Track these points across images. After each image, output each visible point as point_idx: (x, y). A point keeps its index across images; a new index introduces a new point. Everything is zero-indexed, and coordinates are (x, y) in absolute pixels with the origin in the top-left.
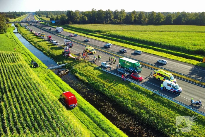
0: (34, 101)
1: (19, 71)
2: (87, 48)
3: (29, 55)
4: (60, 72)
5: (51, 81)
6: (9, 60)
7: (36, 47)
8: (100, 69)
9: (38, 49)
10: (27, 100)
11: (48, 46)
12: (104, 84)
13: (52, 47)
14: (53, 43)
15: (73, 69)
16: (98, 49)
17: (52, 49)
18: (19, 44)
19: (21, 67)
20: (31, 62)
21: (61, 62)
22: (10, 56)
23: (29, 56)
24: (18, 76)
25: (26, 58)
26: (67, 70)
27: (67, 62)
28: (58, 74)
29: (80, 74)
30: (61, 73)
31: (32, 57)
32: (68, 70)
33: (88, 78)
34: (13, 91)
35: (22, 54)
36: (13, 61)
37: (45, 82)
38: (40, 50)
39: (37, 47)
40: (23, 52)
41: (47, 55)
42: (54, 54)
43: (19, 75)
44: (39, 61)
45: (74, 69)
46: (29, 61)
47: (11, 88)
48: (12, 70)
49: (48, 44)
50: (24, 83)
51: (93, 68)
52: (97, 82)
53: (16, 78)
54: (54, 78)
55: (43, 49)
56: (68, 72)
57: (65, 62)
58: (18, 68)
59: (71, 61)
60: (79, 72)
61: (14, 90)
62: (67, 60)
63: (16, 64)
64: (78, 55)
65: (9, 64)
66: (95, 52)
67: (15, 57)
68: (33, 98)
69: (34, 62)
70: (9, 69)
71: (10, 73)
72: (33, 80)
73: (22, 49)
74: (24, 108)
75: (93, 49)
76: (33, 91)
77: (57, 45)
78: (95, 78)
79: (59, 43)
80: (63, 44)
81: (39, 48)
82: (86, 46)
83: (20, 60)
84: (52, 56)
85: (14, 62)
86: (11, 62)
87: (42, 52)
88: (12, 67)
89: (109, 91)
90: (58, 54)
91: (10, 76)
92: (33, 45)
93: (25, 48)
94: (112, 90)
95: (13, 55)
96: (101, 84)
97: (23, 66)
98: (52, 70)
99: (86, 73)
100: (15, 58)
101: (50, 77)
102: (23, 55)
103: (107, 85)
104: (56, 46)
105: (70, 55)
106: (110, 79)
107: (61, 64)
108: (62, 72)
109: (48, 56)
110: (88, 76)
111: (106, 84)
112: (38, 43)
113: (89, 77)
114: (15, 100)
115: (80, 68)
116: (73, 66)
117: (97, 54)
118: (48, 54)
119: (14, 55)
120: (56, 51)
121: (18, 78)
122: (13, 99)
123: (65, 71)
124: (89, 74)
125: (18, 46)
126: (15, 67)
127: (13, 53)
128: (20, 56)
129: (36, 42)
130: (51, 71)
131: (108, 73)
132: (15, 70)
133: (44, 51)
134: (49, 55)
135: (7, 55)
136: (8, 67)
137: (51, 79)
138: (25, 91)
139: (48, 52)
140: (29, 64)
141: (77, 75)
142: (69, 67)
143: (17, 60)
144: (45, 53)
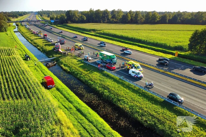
1: (12, 62)
2: (76, 44)
3: (24, 50)
4: (48, 64)
5: (39, 70)
6: (5, 53)
7: (32, 44)
8: (83, 61)
9: (33, 45)
11: (42, 43)
12: (82, 72)
13: (46, 43)
14: (48, 40)
15: (60, 62)
17: (46, 45)
18: (17, 41)
19: (14, 59)
20: (24, 56)
21: (51, 56)
22: (6, 51)
23: (24, 52)
25: (21, 53)
26: (54, 62)
27: (56, 56)
29: (65, 65)
30: (49, 65)
31: (26, 52)
32: (56, 62)
33: (70, 68)
35: (18, 50)
36: (8, 55)
37: (33, 71)
38: (35, 46)
39: (33, 44)
40: (20, 48)
41: (40, 51)
42: (47, 49)
43: (12, 64)
44: (32, 55)
45: (61, 61)
46: (23, 55)
47: (3, 73)
48: (6, 62)
49: (43, 42)
50: (14, 70)
51: (77, 60)
52: (77, 71)
54: (42, 68)
55: (38, 46)
56: (56, 64)
57: (55, 56)
58: (12, 60)
59: (60, 55)
60: (64, 63)
62: (56, 55)
63: (10, 57)
65: (4, 57)
66: (82, 48)
67: (11, 51)
69: (27, 56)
70: (4, 60)
71: (4, 63)
72: (22, 68)
73: (18, 45)
75: (81, 45)
76: (21, 76)
77: (51, 42)
78: (76, 68)
79: (53, 40)
80: (56, 41)
81: (34, 45)
82: (76, 42)
83: (15, 54)
84: (44, 51)
85: (10, 55)
86: (7, 55)
88: (7, 59)
89: (85, 77)
90: (49, 50)
91: (4, 65)
92: (29, 42)
93: (22, 44)
94: (87, 76)
95: (9, 50)
96: (80, 73)
97: (16, 58)
98: (42, 62)
99: (69, 64)
100: (11, 52)
101: (38, 67)
102: (19, 50)
103: (84, 73)
104: (50, 43)
105: (60, 50)
106: (88, 69)
107: (51, 58)
108: (50, 64)
109: (42, 52)
110: (71, 66)
111: (83, 72)
112: (35, 40)
113: (72, 67)
115: (66, 61)
116: (61, 59)
117: (85, 49)
118: (41, 50)
119: (11, 50)
120: (49, 47)
121: (10, 67)
123: (53, 63)
124: (72, 65)
125: (16, 43)
126: (9, 59)
127: (10, 48)
128: (15, 51)
129: (33, 40)
130: (41, 63)
131: (88, 64)
132: (9, 62)
133: (38, 47)
134: (42, 50)
135: (4, 50)
136: (3, 59)
137: (39, 68)
138: (14, 75)
139: (42, 48)
140: (22, 58)
141: (62, 66)
142: (57, 60)
143: (12, 54)
144: (39, 49)
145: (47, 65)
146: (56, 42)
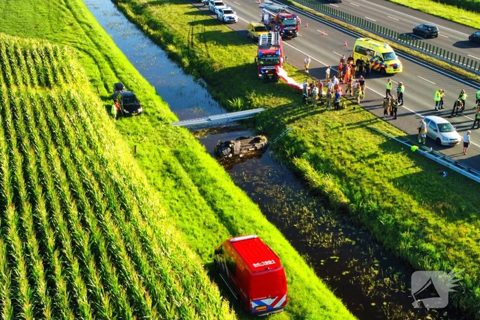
0: (105, 259)
1: (62, 126)
2: (362, 42)
3: (108, 59)
4: (227, 144)
5: (186, 179)
6: (29, 72)
7: (139, 27)
8: (415, 148)
9: (147, 34)
10: (77, 251)
11: (188, 27)
12: (425, 220)
13: (208, 29)
14: (212, 12)
15: (288, 138)
16: (415, 53)
17: (204, 38)
18: (75, 10)
19: (70, 108)
20: (112, 89)
21: (239, 102)
22: (33, 57)
23: (106, 65)
24: (56, 145)
25: (96, 73)
26: (258, 140)
27: (263, 103)
28: (217, 154)
29: (315, 160)
30: (232, 151)
31: (118, 70)
32: (264, 140)
33: (349, 187)
34: (27, 208)
35: (82, 54)
36: (43, 80)
37: (159, 181)
38: (155, 40)
39: (146, 27)
40: (87, 43)
41: (181, 65)
42: (213, 62)
43: (60, 140)
44: (145, 90)
45: (291, 135)
46: (106, 86)
47: (23, 193)
48: (36, 119)
49: (192, 18)
50: (75, 177)
51: (379, 140)
52: (389, 210)
53: (47, 150)
54: (199, 169)
55: (169, 39)
56: (264, 149)
57: (257, 100)
58: (60, 110)
59: (283, 101)
60: (312, 151)
61: (33, 201)
62: (263, 95)
63: (54, 93)
64: (318, 73)
65: (27, 92)
66: (395, 67)
67: (55, 63)
68: (102, 247)
69: (125, 90)
70: (24, 112)
71: (27, 130)
72: (111, 167)
73: (82, 32)
74: (61, 285)
75: (389, 50)
76: (107, 217)
77: (231, 21)
78: (381, 189)
79: (239, 13)
80: (255, 20)
81: (152, 32)
82: (357, 35)
83: (69, 77)
84: (200, 70)
85: (48, 84)
86: (36, 82)
87: (164, 48)
88: (38, 107)
89: (445, 258)
90: (227, 65)
91: (26, 142)
92: (128, 18)
93: (97, 27)
94: (462, 255)
95: (48, 54)
96: (409, 222)
97: (80, 106)
98: (193, 130)
99: (341, 160)
100: (53, 69)
101: (181, 161)
102: (86, 57)
103: (436, 228)
104: (225, 29)
105: (282, 72)
106: (455, 202)
107: (237, 109)
108: (237, 145)
109: (187, 71)
110: (351, 175)
111: (432, 221)
112: (152, 9)
113: (357, 181)
114: (33, 242)
115: (321, 135)
116: (291, 122)
117: (407, 74)
118: (186, 61)
119: (52, 54)
120: (221, 49)
121: (53, 152)
122: (23, 238)
123: (252, 143)
124: (357, 166)
125: (71, 19)
126: (48, 106)
127: (50, 46)
128: (73, 63)
129: (145, 6)
130: (192, 137)
131: (447, 169)
132: (47, 119)
133: (171, 47)
134: (191, 63)
135: (25, 54)
136: (22, 104)
137: (187, 170)
138: (74, 211)
139: (189, 52)
140: (103, 98)
141: (303, 164)
142: (269, 124)
143: (59, 75)
144: (172, 57)
145: (225, 152)
146: (255, 24)
